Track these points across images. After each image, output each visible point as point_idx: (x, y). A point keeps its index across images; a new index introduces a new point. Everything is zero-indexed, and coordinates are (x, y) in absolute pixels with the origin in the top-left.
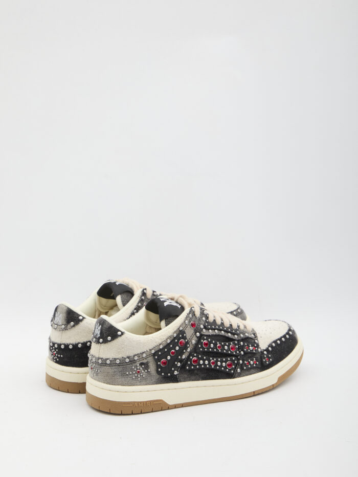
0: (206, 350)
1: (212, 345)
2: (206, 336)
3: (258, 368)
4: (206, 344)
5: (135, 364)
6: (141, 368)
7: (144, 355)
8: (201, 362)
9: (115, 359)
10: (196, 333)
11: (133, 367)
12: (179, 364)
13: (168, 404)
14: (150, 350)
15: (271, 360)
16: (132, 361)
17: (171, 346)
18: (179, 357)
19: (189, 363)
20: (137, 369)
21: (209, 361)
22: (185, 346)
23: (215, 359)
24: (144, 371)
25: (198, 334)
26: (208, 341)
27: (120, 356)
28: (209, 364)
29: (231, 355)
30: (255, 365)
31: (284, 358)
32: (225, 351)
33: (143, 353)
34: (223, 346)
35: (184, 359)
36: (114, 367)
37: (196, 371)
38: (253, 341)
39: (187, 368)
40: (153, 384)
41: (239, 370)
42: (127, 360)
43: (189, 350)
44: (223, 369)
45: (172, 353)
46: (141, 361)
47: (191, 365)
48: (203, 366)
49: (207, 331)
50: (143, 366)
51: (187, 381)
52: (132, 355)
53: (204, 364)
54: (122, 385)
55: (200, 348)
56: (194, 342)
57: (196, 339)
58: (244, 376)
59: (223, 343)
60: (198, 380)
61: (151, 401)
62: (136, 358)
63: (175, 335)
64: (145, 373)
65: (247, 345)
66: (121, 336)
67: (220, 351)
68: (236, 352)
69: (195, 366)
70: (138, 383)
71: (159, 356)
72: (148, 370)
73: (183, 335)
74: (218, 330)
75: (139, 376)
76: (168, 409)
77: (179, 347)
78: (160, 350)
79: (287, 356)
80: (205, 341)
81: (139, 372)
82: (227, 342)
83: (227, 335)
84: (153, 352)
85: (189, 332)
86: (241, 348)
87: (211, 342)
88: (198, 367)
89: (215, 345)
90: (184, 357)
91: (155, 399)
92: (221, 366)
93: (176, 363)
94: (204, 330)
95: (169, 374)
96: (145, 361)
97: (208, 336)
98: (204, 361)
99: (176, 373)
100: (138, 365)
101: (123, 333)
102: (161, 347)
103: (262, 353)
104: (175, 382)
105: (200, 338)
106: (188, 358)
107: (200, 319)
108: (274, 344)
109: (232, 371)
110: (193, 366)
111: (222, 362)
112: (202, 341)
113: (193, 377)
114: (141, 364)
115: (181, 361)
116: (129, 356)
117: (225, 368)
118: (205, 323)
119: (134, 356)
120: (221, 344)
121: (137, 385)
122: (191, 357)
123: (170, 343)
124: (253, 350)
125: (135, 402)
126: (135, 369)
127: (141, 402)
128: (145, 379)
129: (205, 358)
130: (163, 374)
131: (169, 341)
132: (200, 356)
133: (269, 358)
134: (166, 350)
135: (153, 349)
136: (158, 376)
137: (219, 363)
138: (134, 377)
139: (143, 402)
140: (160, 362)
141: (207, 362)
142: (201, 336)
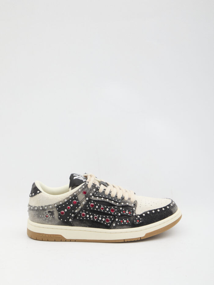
0: (92, 209)
1: (97, 207)
2: (93, 200)
3: (130, 225)
4: (92, 206)
5: (46, 211)
6: (49, 214)
7: (51, 207)
8: (88, 216)
9: (35, 207)
10: (86, 198)
11: (44, 213)
12: (73, 215)
13: (65, 238)
14: (54, 204)
15: (141, 221)
16: (44, 210)
17: (67, 203)
18: (73, 211)
19: (79, 215)
20: (46, 214)
21: (93, 216)
22: (77, 205)
23: (98, 216)
24: (51, 216)
25: (87, 199)
26: (94, 204)
27: (37, 205)
28: (93, 218)
29: (111, 215)
30: (127, 223)
31: (155, 222)
32: (106, 212)
33: (50, 205)
34: (106, 209)
35: (76, 213)
36: (34, 211)
37: (84, 221)
38: (132, 208)
39: (78, 218)
40: (56, 225)
41: (114, 225)
42: (41, 208)
43: (80, 207)
44: (102, 222)
45: (69, 208)
46: (49, 210)
47: (80, 217)
48: (88, 219)
49: (95, 198)
50: (50, 213)
51: (79, 226)
52: (44, 205)
53: (89, 217)
54: (37, 223)
55: (88, 207)
56: (84, 203)
57: (86, 201)
58: (118, 229)
59: (105, 207)
60: (86, 227)
61: (54, 235)
62: (46, 208)
63: (70, 197)
64: (51, 218)
65: (125, 210)
66: (38, 193)
67: (102, 211)
68: (114, 213)
69: (83, 218)
70: (46, 223)
71: (59, 208)
72: (53, 216)
73: (75, 198)
74: (104, 198)
75: (47, 219)
76: (66, 241)
77: (73, 205)
78: (60, 205)
79: (157, 221)
80: (93, 204)
81: (47, 216)
82: (109, 206)
83: (110, 202)
84: (56, 205)
85: (81, 197)
86: (120, 211)
87: (97, 205)
88: (85, 218)
89: (99, 207)
90: (76, 211)
91: (57, 234)
92: (101, 220)
93: (70, 214)
94: (93, 197)
95: (65, 220)
96: (51, 210)
97: (95, 201)
98: (90, 215)
99: (70, 220)
100: (47, 212)
101: (40, 192)
102: (61, 203)
103: (136, 216)
104: (70, 226)
105: (88, 201)
106: (79, 213)
107: (91, 190)
108: (148, 213)
109: (109, 225)
110: (82, 217)
111: (102, 218)
112: (90, 203)
113: (83, 225)
114: (49, 212)
115: (74, 213)
116: (42, 206)
117: (104, 222)
118: (94, 193)
119: (45, 206)
120: (104, 207)
121: (46, 224)
122: (81, 212)
123: (67, 201)
124: (128, 214)
125: (44, 234)
126: (45, 214)
127: (47, 235)
128: (51, 221)
129: (90, 214)
130: (62, 220)
131: (66, 200)
132: (87, 212)
133: (140, 220)
134: (64, 205)
135: (55, 204)
136: (59, 221)
137: (100, 218)
138: (44, 219)
139: (49, 235)
140: (60, 212)
141: (91, 217)
142: (90, 200)
